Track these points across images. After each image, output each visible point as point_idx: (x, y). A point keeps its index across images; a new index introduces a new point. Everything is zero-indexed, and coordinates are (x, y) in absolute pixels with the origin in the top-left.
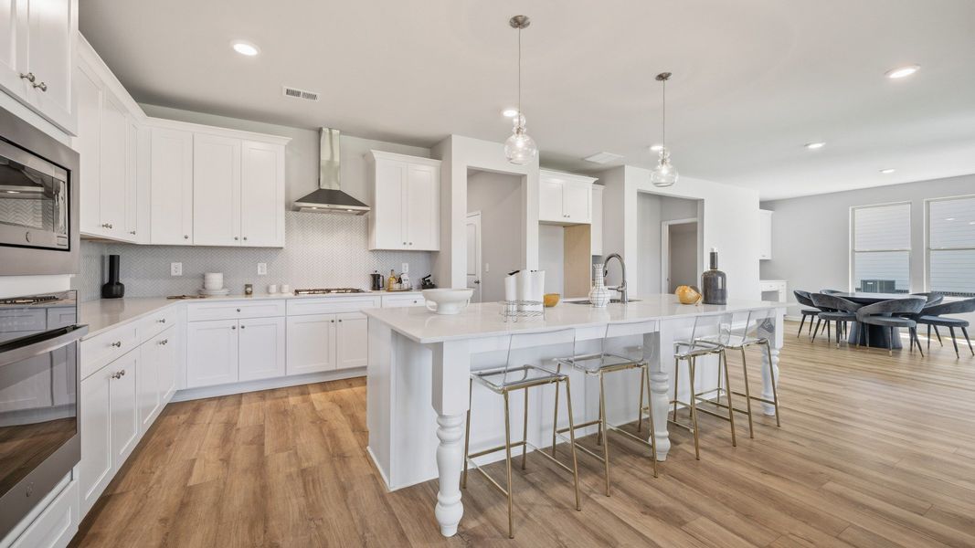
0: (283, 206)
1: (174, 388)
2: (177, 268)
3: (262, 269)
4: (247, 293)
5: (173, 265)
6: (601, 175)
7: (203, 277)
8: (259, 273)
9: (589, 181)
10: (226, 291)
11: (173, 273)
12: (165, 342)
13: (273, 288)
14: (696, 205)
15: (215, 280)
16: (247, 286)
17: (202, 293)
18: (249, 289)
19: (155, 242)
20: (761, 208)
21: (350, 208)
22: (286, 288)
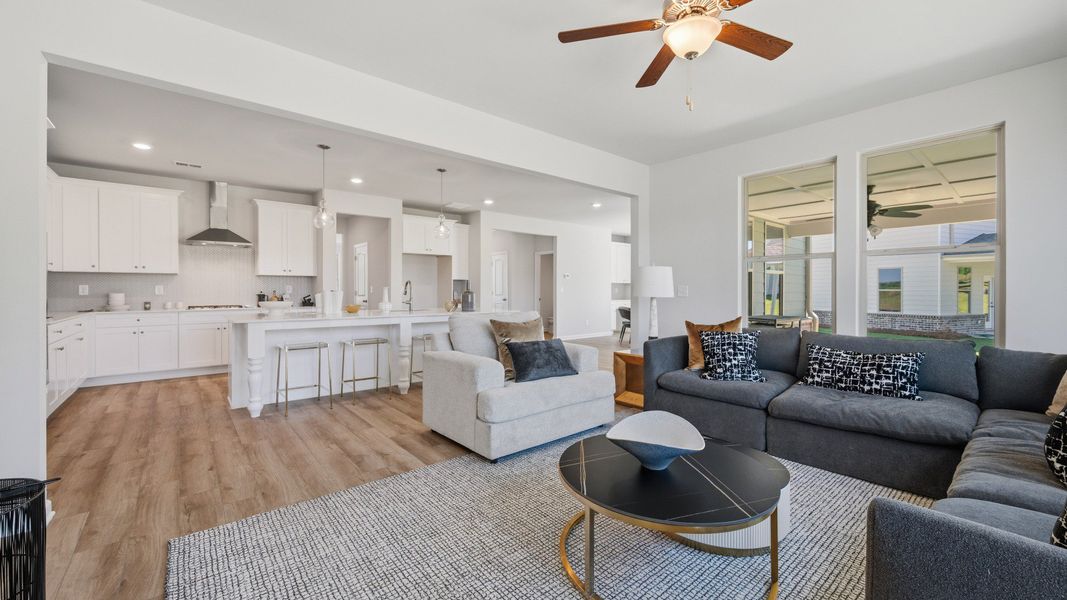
0: (177, 240)
1: (85, 375)
2: (84, 290)
3: (159, 290)
4: (146, 309)
5: (80, 287)
6: (464, 217)
7: (108, 296)
8: (157, 293)
9: (451, 223)
10: (128, 307)
11: (81, 293)
12: (81, 339)
13: (169, 305)
14: (552, 240)
15: (118, 299)
16: (146, 303)
17: (106, 308)
18: (148, 306)
19: (65, 270)
20: (613, 240)
21: (235, 244)
22: (180, 305)
